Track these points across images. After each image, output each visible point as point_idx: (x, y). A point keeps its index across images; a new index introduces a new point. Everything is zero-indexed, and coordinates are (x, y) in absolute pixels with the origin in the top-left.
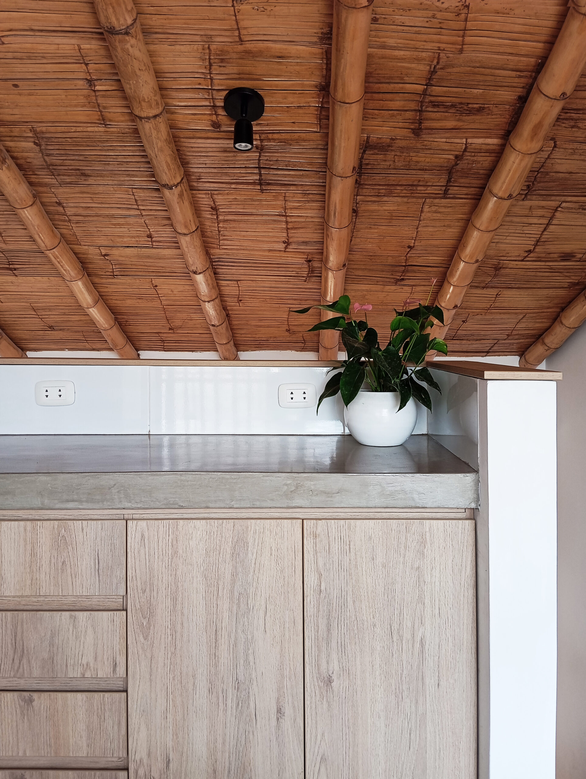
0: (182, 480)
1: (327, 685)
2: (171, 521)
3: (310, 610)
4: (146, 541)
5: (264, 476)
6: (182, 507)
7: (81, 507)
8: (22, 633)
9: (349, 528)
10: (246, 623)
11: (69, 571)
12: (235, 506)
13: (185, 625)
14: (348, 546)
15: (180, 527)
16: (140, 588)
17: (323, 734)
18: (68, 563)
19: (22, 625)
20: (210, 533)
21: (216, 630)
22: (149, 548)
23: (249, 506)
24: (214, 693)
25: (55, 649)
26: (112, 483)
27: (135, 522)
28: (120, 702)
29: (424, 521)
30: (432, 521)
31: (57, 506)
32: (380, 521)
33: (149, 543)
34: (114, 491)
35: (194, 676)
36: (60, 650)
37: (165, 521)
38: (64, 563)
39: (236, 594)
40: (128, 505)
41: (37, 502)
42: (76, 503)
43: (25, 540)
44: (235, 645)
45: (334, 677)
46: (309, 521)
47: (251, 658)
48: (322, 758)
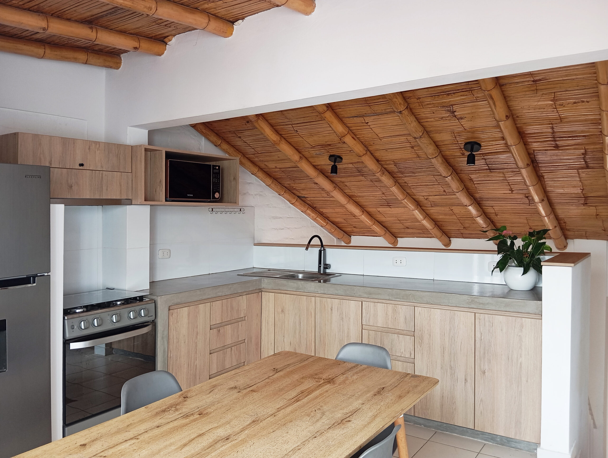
0: (432, 295)
1: (483, 374)
2: (429, 308)
3: (478, 345)
4: (421, 314)
5: (460, 296)
6: (432, 304)
7: (400, 300)
8: (383, 339)
9: (493, 318)
10: (454, 347)
11: (397, 321)
12: (450, 305)
13: (433, 344)
14: (492, 324)
15: (432, 311)
16: (419, 330)
17: (482, 391)
18: (396, 318)
19: (383, 336)
20: (442, 314)
21: (444, 348)
22: (422, 317)
23: (454, 306)
24: (443, 369)
25: (393, 346)
26: (410, 294)
27: (417, 307)
28: (412, 367)
29: (523, 318)
30: (526, 318)
31: (393, 300)
32: (505, 316)
33: (422, 315)
34: (411, 296)
35: (436, 362)
36: (394, 346)
37: (427, 308)
38: (395, 318)
39: (451, 337)
40: (415, 301)
41: (388, 298)
42: (399, 299)
43: (384, 310)
44: (450, 354)
45: (486, 371)
46: (477, 314)
47: (456, 359)
48: (481, 400)
